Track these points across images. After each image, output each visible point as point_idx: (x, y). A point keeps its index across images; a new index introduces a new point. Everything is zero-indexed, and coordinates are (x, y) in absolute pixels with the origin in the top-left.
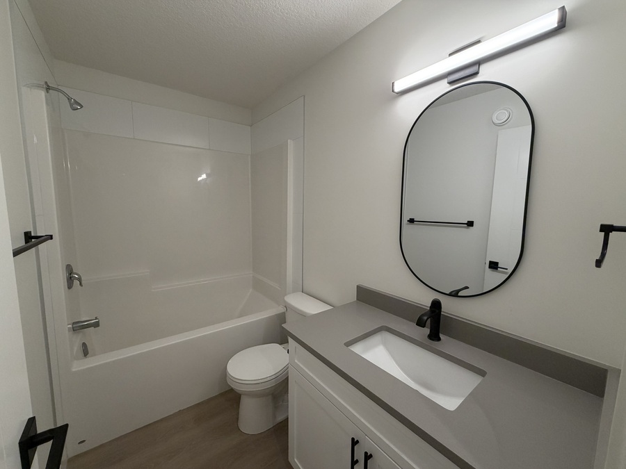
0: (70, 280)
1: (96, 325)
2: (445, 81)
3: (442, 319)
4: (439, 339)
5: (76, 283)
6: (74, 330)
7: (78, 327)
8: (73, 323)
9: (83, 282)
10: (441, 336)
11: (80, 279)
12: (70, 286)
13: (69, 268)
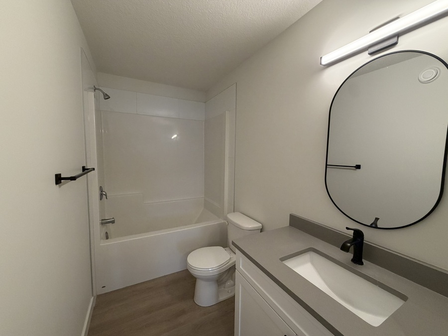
0: (101, 195)
1: (113, 222)
2: (367, 53)
5: (104, 196)
6: (102, 224)
7: (104, 222)
8: (102, 220)
9: (107, 197)
11: (106, 195)
12: (101, 199)
13: (101, 188)
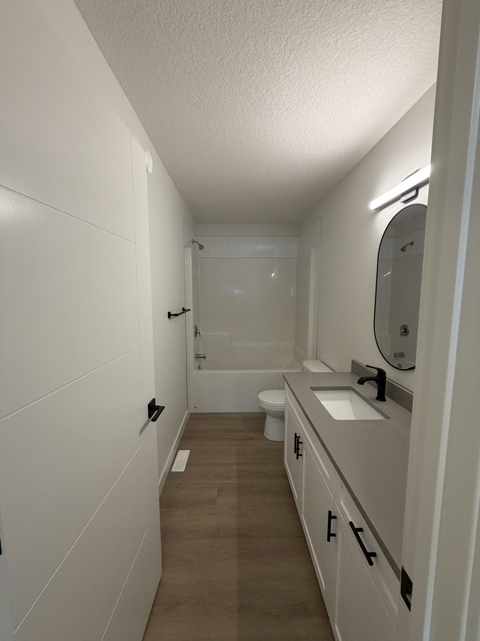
0: (196, 333)
1: (204, 358)
2: (400, 201)
3: (386, 382)
4: (384, 400)
6: (196, 357)
7: (198, 357)
8: (196, 354)
9: (201, 335)
10: (386, 397)
11: (199, 333)
12: (196, 336)
13: (196, 328)
